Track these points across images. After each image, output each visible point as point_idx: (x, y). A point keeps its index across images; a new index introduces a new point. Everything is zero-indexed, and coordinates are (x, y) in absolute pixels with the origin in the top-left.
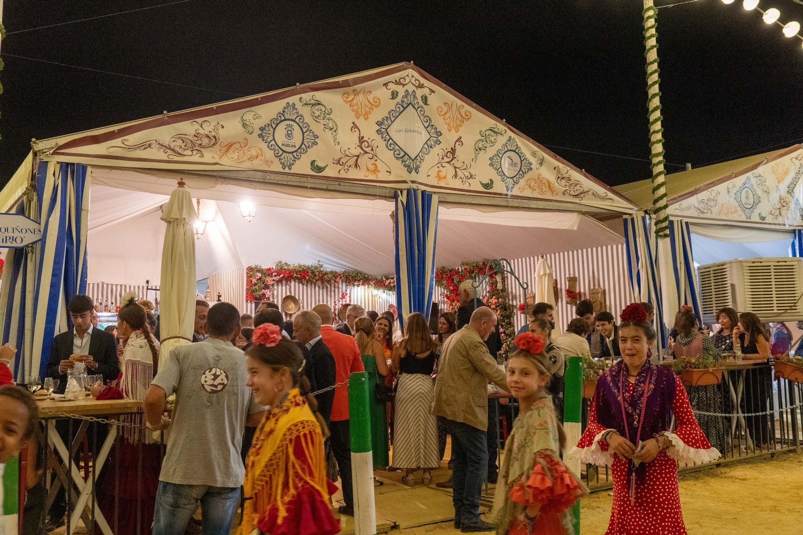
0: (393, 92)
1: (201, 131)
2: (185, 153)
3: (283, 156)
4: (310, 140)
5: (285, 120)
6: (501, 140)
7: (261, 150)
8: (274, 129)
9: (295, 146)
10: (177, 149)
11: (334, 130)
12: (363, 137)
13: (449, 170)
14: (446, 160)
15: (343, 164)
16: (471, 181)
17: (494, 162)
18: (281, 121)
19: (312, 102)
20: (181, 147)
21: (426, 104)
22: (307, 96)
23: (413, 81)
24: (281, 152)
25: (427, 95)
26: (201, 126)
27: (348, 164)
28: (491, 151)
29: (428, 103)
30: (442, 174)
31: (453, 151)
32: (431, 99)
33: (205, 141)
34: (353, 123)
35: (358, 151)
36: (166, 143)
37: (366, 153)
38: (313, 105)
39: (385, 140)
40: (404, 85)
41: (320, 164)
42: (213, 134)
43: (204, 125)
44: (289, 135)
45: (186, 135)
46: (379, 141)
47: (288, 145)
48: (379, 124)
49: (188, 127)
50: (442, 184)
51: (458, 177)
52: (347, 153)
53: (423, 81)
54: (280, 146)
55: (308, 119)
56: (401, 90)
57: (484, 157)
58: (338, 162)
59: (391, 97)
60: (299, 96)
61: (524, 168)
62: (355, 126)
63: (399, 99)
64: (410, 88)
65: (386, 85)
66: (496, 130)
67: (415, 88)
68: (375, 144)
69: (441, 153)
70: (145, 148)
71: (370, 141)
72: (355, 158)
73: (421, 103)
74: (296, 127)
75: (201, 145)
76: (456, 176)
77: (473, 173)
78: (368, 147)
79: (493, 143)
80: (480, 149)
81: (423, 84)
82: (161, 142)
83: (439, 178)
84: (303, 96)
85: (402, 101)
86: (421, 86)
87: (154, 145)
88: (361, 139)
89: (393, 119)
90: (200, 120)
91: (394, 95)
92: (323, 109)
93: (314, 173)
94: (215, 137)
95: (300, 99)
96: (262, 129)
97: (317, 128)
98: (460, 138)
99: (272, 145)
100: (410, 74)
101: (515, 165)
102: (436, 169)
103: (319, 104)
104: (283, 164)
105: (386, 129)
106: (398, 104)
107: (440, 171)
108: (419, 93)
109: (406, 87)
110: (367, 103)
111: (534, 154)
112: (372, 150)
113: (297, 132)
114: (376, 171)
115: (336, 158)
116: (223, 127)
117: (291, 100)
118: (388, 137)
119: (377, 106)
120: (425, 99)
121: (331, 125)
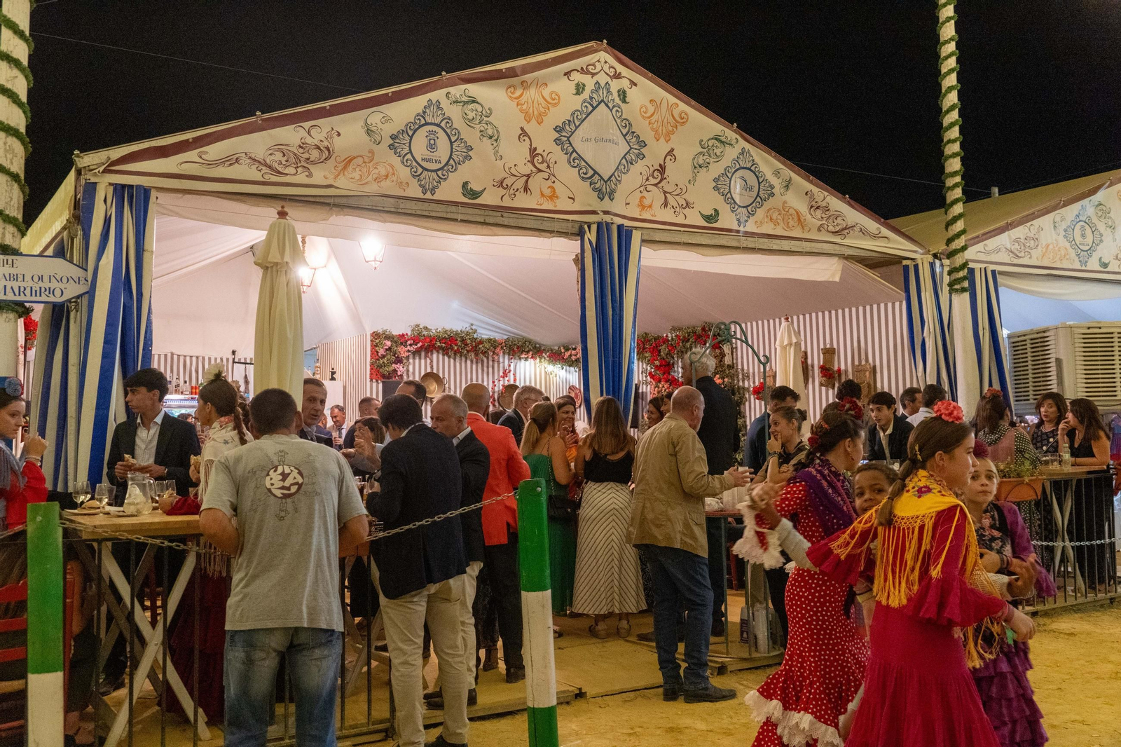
0: (578, 85)
1: (309, 140)
2: (286, 171)
3: (423, 175)
4: (461, 153)
5: (427, 124)
6: (731, 153)
7: (392, 167)
8: (411, 137)
9: (440, 162)
10: (276, 165)
11: (494, 138)
12: (535, 149)
13: (655, 196)
14: (653, 181)
15: (507, 187)
16: (687, 211)
17: (721, 186)
18: (421, 126)
19: (465, 99)
20: (280, 163)
21: (624, 101)
22: (456, 91)
23: (606, 68)
24: (420, 170)
25: (626, 89)
26: (309, 133)
27: (515, 187)
28: (716, 169)
29: (627, 100)
30: (647, 202)
31: (662, 169)
32: (632, 94)
33: (315, 154)
34: (522, 129)
35: (528, 169)
36: (260, 157)
37: (540, 171)
38: (465, 103)
39: (567, 154)
40: (593, 75)
41: (475, 186)
42: (326, 143)
43: (313, 132)
44: (432, 146)
45: (287, 145)
46: (557, 155)
47: (430, 161)
48: (558, 129)
49: (290, 135)
50: (647, 216)
51: (669, 206)
52: (513, 171)
53: (620, 68)
54: (419, 161)
55: (458, 123)
56: (589, 82)
57: (706, 178)
58: (501, 184)
59: (575, 92)
60: (444, 91)
61: (762, 194)
62: (524, 133)
63: (586, 95)
64: (602, 78)
65: (568, 74)
66: (723, 139)
67: (609, 79)
68: (552, 158)
69: (645, 171)
70: (231, 164)
71: (545, 154)
72: (525, 178)
73: (617, 100)
74: (441, 134)
75: (308, 159)
76: (666, 204)
77: (690, 200)
78: (542, 162)
79: (719, 158)
80: (700, 166)
81: (620, 73)
82: (253, 156)
83: (642, 206)
84: (451, 89)
85: (591, 98)
86: (617, 76)
87: (244, 159)
88: (533, 152)
89: (577, 123)
90: (307, 125)
91: (580, 89)
92: (480, 109)
93: (466, 200)
94: (328, 149)
95: (448, 93)
96: (393, 137)
97: (470, 136)
98: (672, 150)
99: (408, 158)
100: (602, 58)
101: (751, 188)
102: (637, 195)
103: (474, 102)
104: (423, 187)
105: (568, 138)
106: (584, 101)
107: (643, 197)
108: (615, 86)
109: (596, 78)
110: (541, 100)
111: (777, 173)
112: (548, 167)
113: (443, 142)
114: (553, 197)
115: (498, 178)
116: (339, 134)
117: (435, 95)
118: (570, 149)
119: (555, 105)
120: (623, 95)
121: (490, 132)
